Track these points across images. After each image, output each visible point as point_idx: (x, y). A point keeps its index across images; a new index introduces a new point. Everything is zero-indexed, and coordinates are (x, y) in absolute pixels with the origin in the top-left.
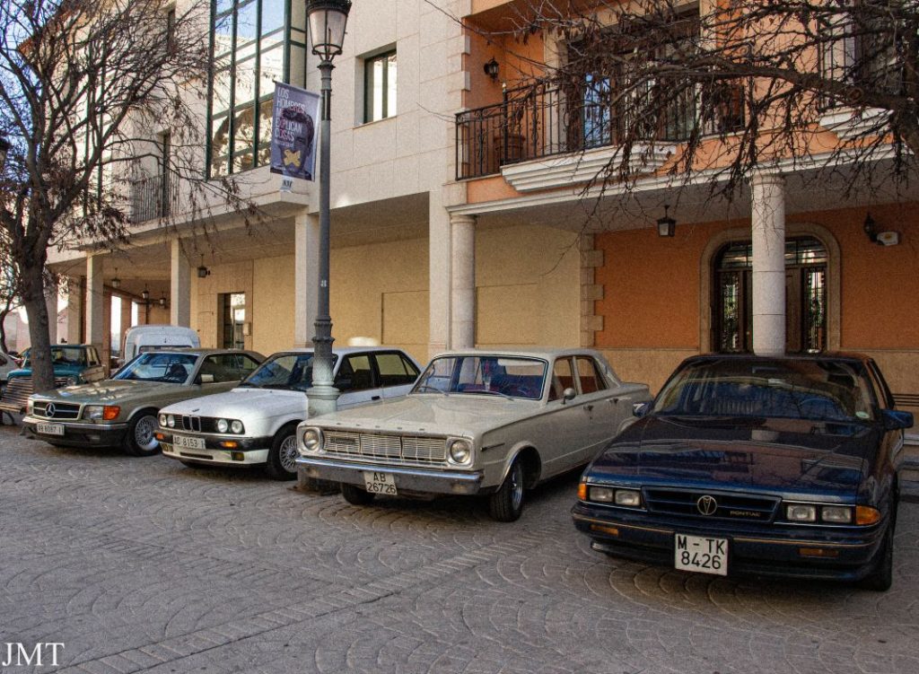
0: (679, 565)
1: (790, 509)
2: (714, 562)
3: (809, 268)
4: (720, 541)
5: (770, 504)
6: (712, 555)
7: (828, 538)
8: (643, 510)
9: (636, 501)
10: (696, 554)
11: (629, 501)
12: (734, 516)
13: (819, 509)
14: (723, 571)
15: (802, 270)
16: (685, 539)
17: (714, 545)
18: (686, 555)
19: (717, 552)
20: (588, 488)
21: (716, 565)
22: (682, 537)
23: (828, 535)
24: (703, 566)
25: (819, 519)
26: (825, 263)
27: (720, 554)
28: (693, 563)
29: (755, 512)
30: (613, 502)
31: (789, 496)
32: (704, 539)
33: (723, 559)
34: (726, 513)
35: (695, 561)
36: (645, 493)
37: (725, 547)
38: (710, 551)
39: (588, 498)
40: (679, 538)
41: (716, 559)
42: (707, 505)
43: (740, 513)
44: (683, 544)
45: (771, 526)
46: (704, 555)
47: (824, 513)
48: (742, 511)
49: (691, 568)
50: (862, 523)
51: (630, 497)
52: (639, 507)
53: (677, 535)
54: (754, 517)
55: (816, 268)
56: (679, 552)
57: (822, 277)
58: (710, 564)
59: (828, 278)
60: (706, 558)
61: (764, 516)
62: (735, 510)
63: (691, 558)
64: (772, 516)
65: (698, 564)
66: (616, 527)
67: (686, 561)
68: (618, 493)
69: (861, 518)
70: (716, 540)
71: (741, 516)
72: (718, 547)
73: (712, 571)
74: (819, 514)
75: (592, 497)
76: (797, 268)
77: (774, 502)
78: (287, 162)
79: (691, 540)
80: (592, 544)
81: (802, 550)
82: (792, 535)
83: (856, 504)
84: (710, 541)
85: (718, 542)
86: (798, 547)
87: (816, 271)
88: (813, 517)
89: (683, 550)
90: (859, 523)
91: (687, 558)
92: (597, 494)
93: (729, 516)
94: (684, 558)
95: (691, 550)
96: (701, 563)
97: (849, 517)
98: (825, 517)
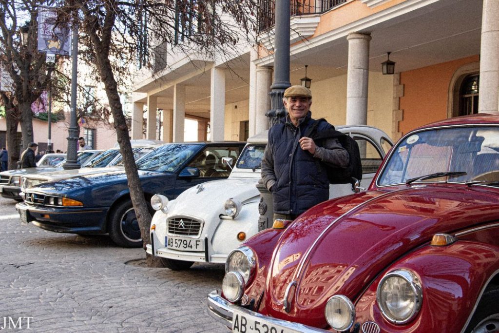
78: (50, 47)
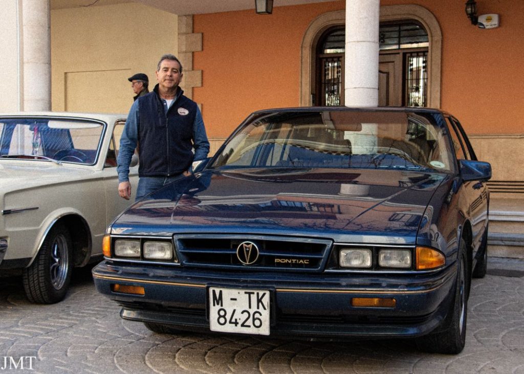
0: (215, 327)
1: (343, 253)
2: (254, 319)
3: (411, 53)
4: (261, 293)
5: (319, 248)
6: (252, 311)
7: (384, 284)
8: (176, 263)
9: (167, 255)
10: (234, 311)
11: (158, 255)
12: (279, 264)
13: (376, 251)
14: (265, 330)
15: (404, 54)
16: (221, 292)
17: (254, 298)
18: (222, 313)
19: (258, 308)
20: (113, 241)
21: (257, 323)
22: (217, 291)
23: (384, 281)
24: (243, 325)
25: (376, 265)
26: (427, 47)
27: (261, 309)
28: (230, 322)
29: (303, 259)
30: (142, 257)
31: (342, 239)
32: (242, 292)
33: (265, 315)
34: (270, 261)
35: (233, 320)
36: (177, 243)
37: (266, 300)
38: (250, 307)
39: (113, 255)
40: (214, 291)
41: (257, 315)
42: (248, 252)
43: (286, 261)
44: (219, 300)
45: (321, 274)
46: (242, 313)
47: (382, 256)
48: (289, 258)
49: (229, 328)
50: (423, 267)
51: (162, 249)
52: (172, 260)
53: (211, 290)
54: (301, 265)
55: (418, 53)
56: (214, 310)
57: (424, 62)
58: (250, 322)
59: (429, 63)
60: (246, 315)
61: (314, 263)
62: (280, 257)
63: (228, 317)
64: (321, 263)
65: (236, 323)
66: (143, 285)
67: (222, 320)
68: (146, 244)
69: (423, 263)
70: (256, 292)
71: (287, 265)
72: (259, 301)
73: (252, 331)
74: (375, 258)
75: (118, 253)
76: (398, 53)
77: (325, 246)
79: (228, 293)
80: (122, 312)
81: (356, 301)
82: (344, 284)
83: (416, 244)
84: (250, 294)
85: (258, 294)
86: (351, 297)
87: (418, 56)
88: (368, 263)
89: (218, 307)
90: (420, 267)
91: (224, 317)
92: (124, 249)
93: (273, 264)
94: (220, 316)
95: (228, 306)
96: (240, 322)
97: (409, 262)
98: (382, 263)
